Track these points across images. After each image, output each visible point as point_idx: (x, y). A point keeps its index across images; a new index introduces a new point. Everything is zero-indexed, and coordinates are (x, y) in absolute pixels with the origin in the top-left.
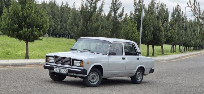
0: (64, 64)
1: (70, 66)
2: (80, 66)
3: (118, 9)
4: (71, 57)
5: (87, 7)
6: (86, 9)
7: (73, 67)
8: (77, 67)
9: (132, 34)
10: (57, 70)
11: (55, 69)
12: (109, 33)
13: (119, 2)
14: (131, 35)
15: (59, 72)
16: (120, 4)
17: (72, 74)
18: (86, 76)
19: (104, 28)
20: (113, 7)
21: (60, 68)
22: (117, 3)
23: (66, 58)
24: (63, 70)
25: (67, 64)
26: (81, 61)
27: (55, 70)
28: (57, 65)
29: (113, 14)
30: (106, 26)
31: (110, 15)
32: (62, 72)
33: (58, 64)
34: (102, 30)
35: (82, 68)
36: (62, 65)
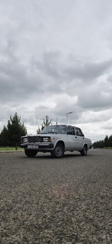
1: (40, 143)
2: (48, 142)
8: (45, 143)
15: (31, 148)
18: (53, 149)
21: (33, 145)
25: (37, 142)
26: (49, 138)
27: (29, 147)
32: (34, 148)
33: (31, 143)
35: (50, 143)
36: (34, 142)
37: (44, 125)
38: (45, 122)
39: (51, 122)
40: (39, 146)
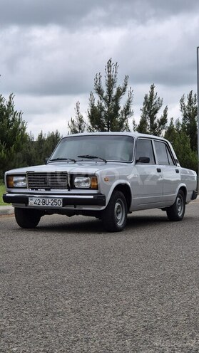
0: (51, 188)
1: (66, 191)
2: (90, 189)
3: (156, 112)
4: (68, 171)
6: (101, 112)
7: (73, 191)
8: (82, 191)
10: (37, 202)
11: (31, 200)
13: (157, 99)
15: (41, 205)
16: (160, 102)
17: (73, 207)
18: (103, 208)
20: (148, 110)
21: (44, 197)
22: (155, 101)
23: (57, 173)
24: (50, 200)
25: (58, 188)
26: (94, 177)
27: (33, 202)
28: (34, 191)
29: (148, 122)
31: (143, 122)
32: (50, 205)
33: (37, 189)
35: (95, 192)
36: (46, 189)
39: (126, 85)
40: (64, 199)
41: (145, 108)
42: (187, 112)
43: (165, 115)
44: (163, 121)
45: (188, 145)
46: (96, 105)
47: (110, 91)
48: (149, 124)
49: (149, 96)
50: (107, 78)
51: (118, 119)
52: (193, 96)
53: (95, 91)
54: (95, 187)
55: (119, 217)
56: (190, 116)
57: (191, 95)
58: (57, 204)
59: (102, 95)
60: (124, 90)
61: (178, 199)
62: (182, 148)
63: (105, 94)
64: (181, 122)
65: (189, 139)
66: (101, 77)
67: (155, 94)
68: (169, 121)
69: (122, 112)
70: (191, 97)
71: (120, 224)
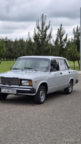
0: (12, 85)
1: (18, 86)
2: (29, 86)
3: (62, 36)
4: (19, 77)
5: (39, 35)
6: (39, 36)
7: (21, 87)
8: (25, 87)
9: (74, 53)
10: (5, 91)
11: (2, 90)
12: (58, 54)
13: (63, 30)
14: (74, 55)
15: (7, 92)
16: (64, 32)
17: (21, 94)
18: (34, 94)
19: (54, 50)
20: (59, 35)
21: (8, 89)
22: (62, 31)
23: (14, 78)
24: (11, 90)
25: (14, 85)
26: (30, 81)
28: (4, 86)
29: (59, 40)
30: (55, 49)
31: (57, 40)
34: (52, 52)
35: (31, 87)
36: (9, 85)
37: (37, 30)
38: (40, 26)
39: (49, 25)
40: (17, 90)
41: (58, 34)
42: (76, 35)
43: (66, 37)
44: (66, 40)
45: (76, 49)
46: (37, 33)
47: (43, 28)
48: (59, 41)
49: (60, 29)
50: (42, 22)
51: (46, 40)
52: (78, 27)
53: (36, 27)
54: (31, 85)
55: (42, 98)
56: (77, 36)
57: (77, 27)
58: (14, 92)
59: (39, 29)
60: (49, 27)
61: (70, 84)
62: (73, 51)
63: (41, 29)
64: (73, 39)
65: (76, 47)
66: (39, 21)
67: (62, 28)
68: (68, 40)
69: (48, 37)
70: (77, 28)
71: (42, 100)
